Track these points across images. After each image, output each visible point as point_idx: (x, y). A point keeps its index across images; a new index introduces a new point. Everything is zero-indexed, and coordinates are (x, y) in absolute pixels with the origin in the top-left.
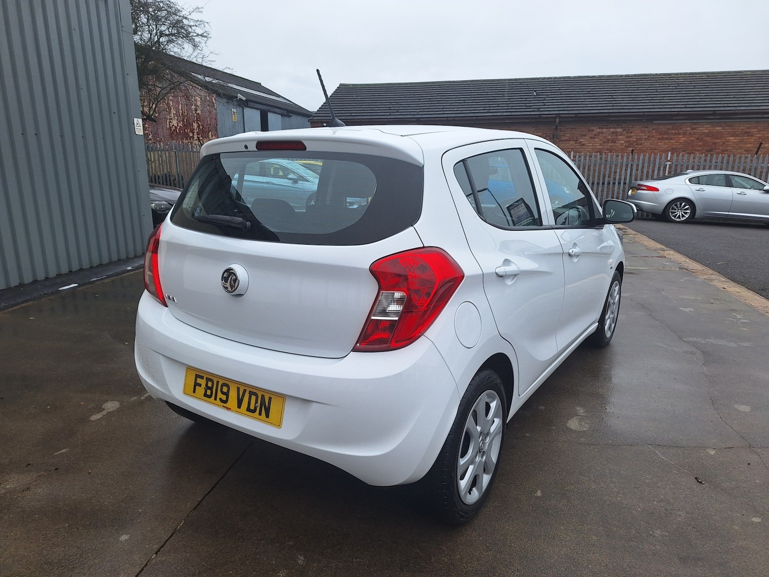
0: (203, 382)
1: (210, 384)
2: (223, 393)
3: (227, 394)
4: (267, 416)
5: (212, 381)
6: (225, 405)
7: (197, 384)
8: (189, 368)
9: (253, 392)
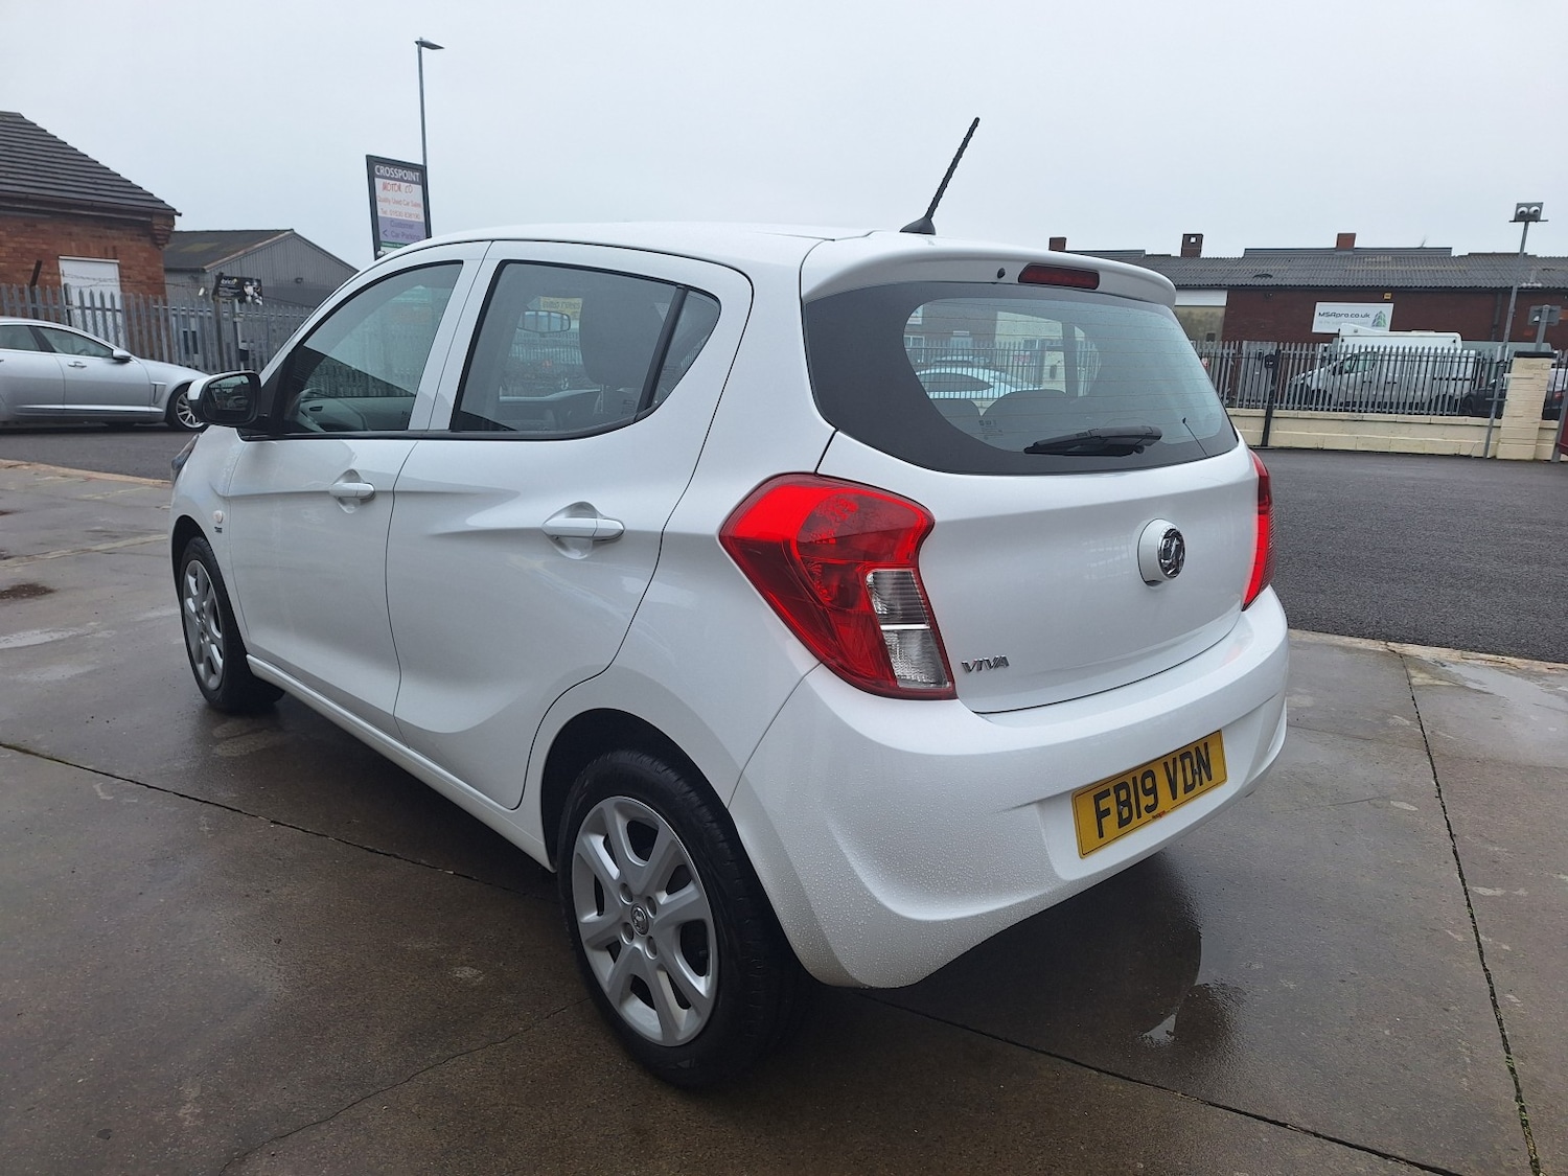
0: (1109, 803)
1: (1123, 795)
2: (1147, 793)
3: (1153, 791)
4: (1210, 779)
5: (1124, 785)
6: (1154, 813)
7: (1101, 814)
8: (1077, 795)
9: (1183, 754)
